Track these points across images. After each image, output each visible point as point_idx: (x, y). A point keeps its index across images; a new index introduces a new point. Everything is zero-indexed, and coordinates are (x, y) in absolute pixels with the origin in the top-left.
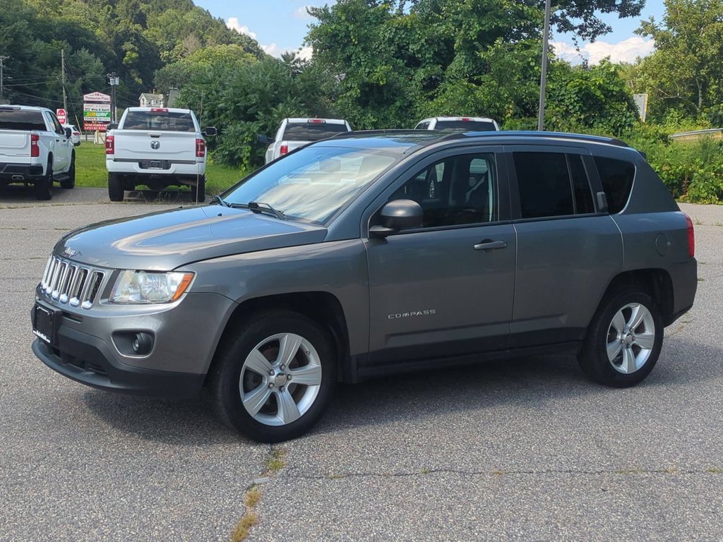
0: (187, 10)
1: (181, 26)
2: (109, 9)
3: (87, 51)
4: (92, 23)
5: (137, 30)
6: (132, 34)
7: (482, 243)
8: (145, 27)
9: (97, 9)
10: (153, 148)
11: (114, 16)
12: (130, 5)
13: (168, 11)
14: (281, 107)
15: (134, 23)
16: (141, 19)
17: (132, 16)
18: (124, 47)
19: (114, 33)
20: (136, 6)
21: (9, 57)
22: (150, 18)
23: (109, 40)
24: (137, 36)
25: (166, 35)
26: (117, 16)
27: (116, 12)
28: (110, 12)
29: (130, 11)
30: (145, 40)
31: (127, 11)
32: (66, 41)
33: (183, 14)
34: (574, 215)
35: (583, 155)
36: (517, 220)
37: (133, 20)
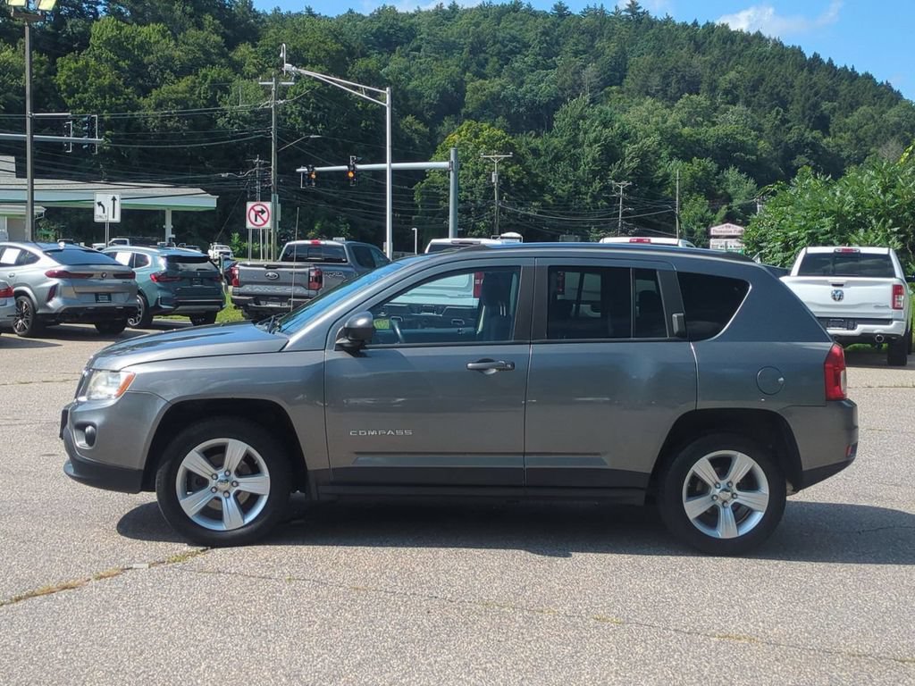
0: (890, 106)
1: (879, 128)
2: (778, 113)
3: (737, 170)
4: (753, 133)
5: (814, 138)
6: (807, 144)
7: (478, 362)
8: (826, 132)
9: (763, 114)
10: (835, 299)
11: (784, 121)
12: (807, 105)
13: (862, 109)
14: (862, 234)
15: (812, 130)
16: (822, 123)
17: (809, 120)
18: (795, 163)
19: (783, 144)
20: (816, 106)
21: (631, 183)
22: (835, 121)
23: (775, 154)
24: (814, 146)
25: (855, 142)
26: (789, 122)
27: (788, 116)
28: (779, 117)
29: (806, 114)
30: (824, 150)
31: (803, 112)
32: (709, 159)
33: (883, 112)
34: (632, 339)
35: (660, 271)
36: (537, 341)
37: (811, 124)
